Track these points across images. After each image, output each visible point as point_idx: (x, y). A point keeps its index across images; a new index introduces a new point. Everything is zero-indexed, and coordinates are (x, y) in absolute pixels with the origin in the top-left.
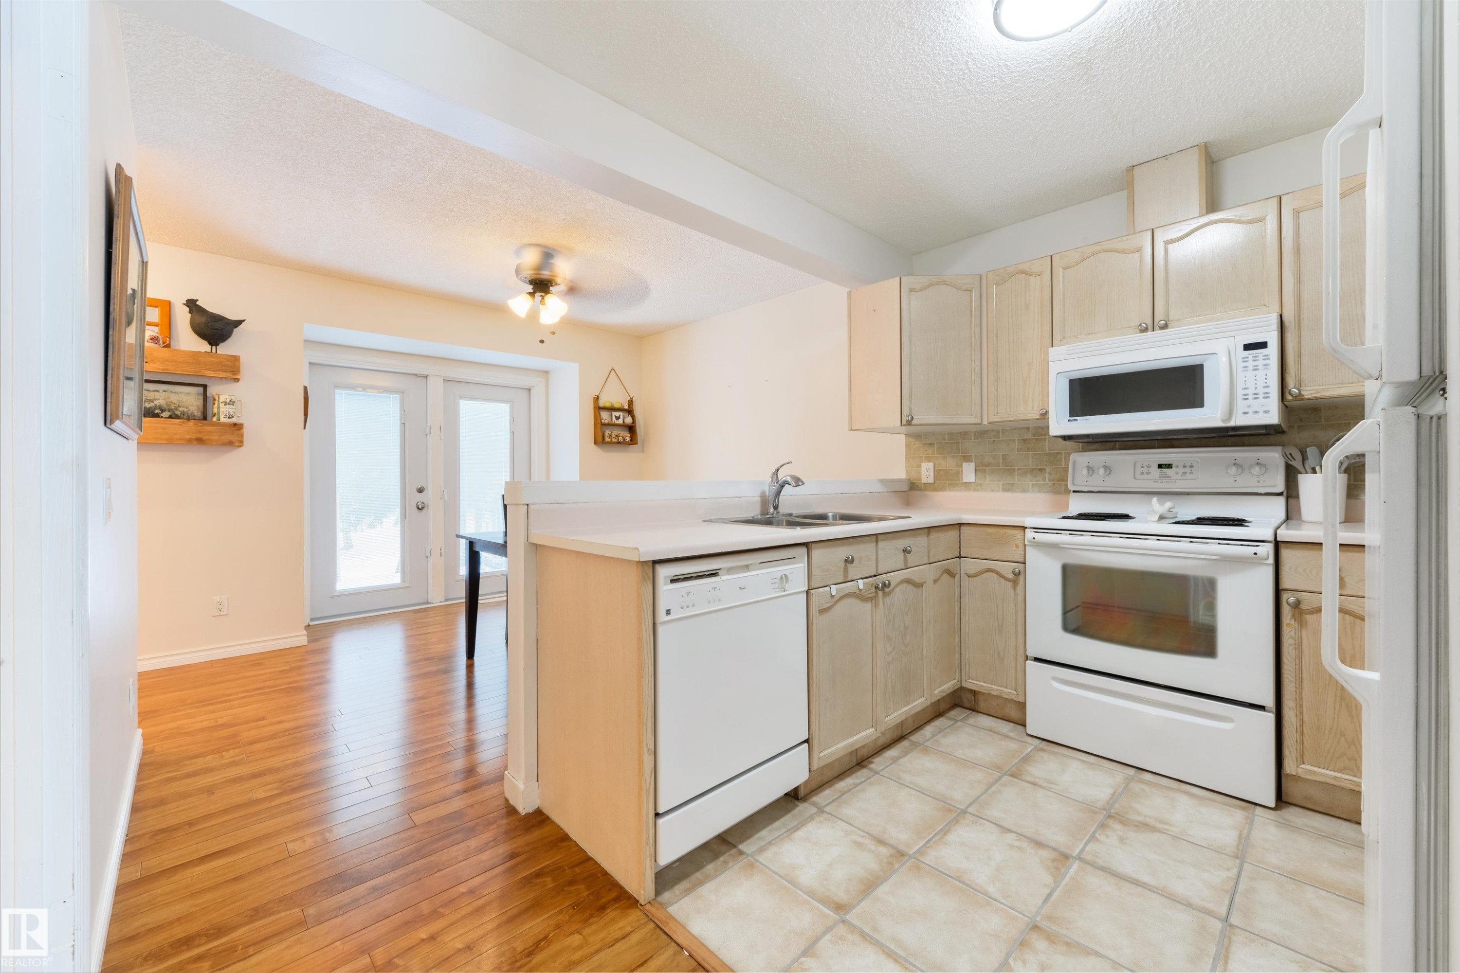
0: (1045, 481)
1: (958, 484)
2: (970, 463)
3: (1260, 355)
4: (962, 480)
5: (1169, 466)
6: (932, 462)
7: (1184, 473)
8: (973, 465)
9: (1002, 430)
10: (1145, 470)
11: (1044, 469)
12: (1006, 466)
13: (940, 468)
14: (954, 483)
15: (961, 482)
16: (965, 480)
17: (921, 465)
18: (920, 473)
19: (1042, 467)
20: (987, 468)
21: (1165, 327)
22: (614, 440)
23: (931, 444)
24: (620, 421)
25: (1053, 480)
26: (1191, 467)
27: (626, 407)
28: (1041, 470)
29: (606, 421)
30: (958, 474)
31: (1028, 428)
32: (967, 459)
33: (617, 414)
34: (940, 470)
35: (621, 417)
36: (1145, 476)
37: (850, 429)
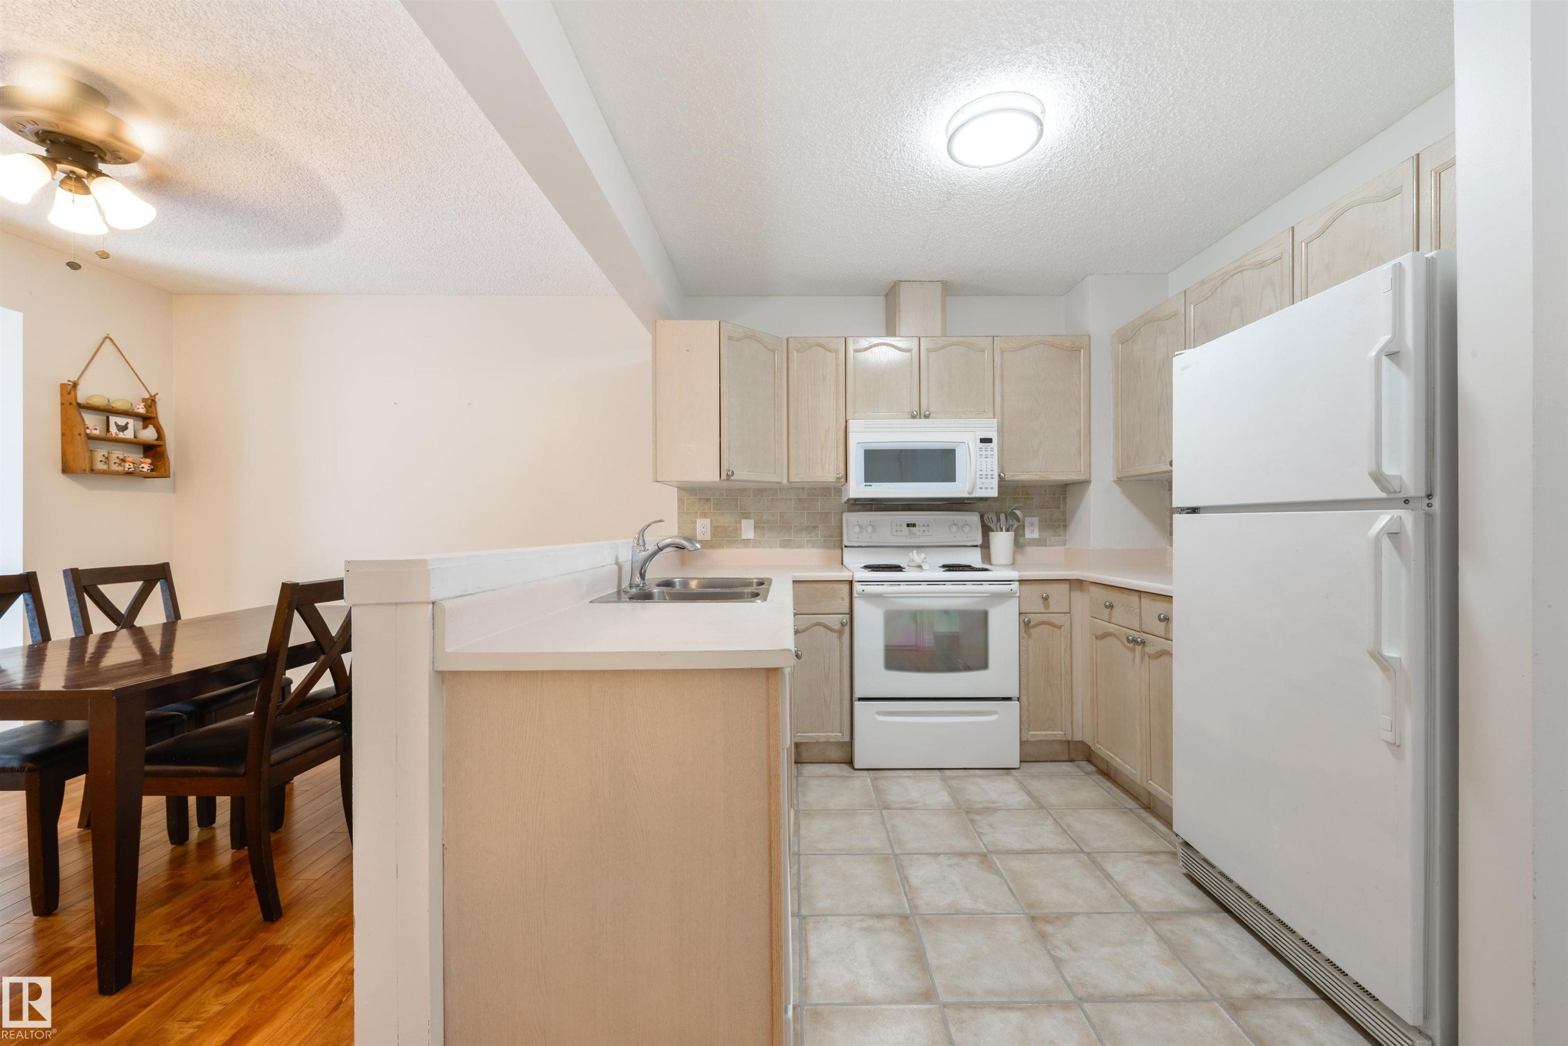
0: (818, 537)
1: (736, 541)
2: (749, 520)
3: (989, 448)
4: (741, 537)
5: (914, 525)
6: (709, 518)
7: (924, 531)
8: (752, 522)
9: (780, 489)
10: (899, 528)
11: (817, 527)
12: (784, 523)
13: (717, 525)
14: (732, 540)
15: (739, 539)
16: (744, 537)
17: (696, 521)
18: (695, 530)
19: (815, 525)
20: (766, 525)
21: (926, 417)
22: (115, 468)
23: (708, 500)
24: (129, 434)
25: (824, 537)
26: (928, 526)
27: (141, 410)
28: (815, 527)
29: (97, 432)
30: (737, 531)
31: (803, 489)
32: (746, 516)
33: (122, 421)
34: (718, 526)
35: (131, 426)
36: (900, 533)
37: (655, 480)
